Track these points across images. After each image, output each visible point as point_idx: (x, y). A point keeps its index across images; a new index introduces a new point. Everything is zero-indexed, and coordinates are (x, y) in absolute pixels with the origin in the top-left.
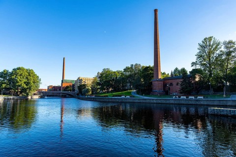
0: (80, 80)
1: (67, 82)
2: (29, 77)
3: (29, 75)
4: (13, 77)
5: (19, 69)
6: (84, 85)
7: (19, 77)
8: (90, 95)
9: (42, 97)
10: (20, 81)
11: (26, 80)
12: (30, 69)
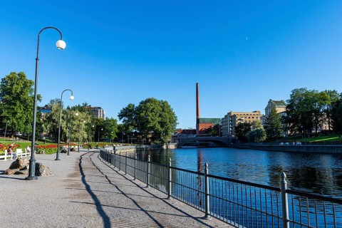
0: (231, 117)
1: (204, 121)
2: (163, 114)
3: (163, 110)
4: (142, 114)
5: (148, 101)
6: (247, 125)
7: (150, 114)
8: (264, 142)
9: (179, 147)
10: (152, 119)
11: (159, 119)
12: (164, 101)
